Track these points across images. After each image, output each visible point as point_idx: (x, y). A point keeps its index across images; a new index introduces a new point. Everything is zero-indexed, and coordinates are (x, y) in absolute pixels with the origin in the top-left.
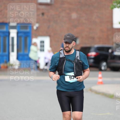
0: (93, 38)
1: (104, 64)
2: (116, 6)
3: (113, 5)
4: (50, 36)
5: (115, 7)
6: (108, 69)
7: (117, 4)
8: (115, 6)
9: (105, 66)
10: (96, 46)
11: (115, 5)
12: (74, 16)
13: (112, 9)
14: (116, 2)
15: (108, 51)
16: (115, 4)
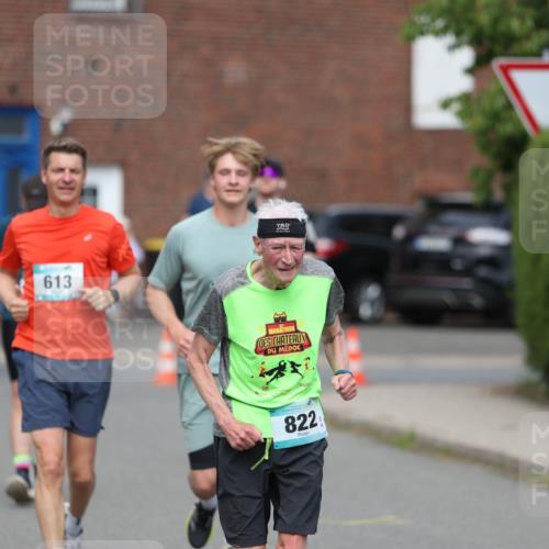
0: (322, 175)
1: (372, 291)
2: (428, 25)
3: (413, 23)
4: (123, 164)
5: (422, 33)
6: (391, 316)
7: (433, 20)
8: (424, 29)
9: (372, 303)
10: (335, 209)
11: (424, 25)
12: (235, 71)
13: (410, 39)
14: (428, 10)
15: (388, 233)
16: (423, 19)
